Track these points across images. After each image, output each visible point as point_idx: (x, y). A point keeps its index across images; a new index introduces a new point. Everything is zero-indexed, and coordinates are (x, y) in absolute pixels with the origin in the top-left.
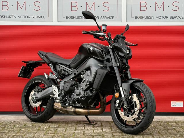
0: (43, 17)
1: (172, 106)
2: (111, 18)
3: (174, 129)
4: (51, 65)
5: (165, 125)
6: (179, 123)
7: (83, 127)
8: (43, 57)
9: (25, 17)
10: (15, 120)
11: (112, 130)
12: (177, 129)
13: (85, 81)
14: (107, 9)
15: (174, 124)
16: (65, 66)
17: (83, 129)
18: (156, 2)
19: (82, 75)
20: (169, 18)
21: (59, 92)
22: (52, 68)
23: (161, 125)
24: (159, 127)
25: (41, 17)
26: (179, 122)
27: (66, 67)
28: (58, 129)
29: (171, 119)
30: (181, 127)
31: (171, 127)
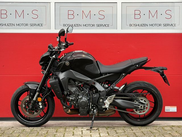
0: (40, 25)
1: (166, 111)
2: (107, 25)
3: (170, 133)
5: (160, 130)
6: (173, 128)
7: (81, 132)
9: (23, 24)
10: (13, 126)
11: (109, 135)
12: (172, 134)
14: (102, 17)
15: (169, 128)
17: (81, 134)
18: (149, 11)
20: (162, 25)
23: (156, 130)
24: (155, 131)
25: (39, 25)
26: (173, 126)
28: (56, 134)
29: (165, 123)
30: (176, 132)
31: (166, 132)
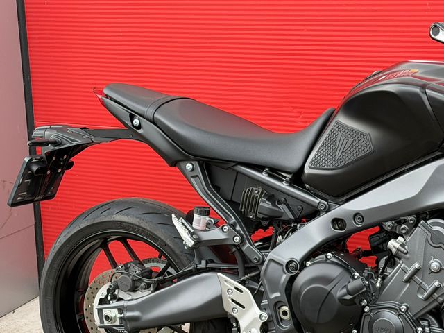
4: (193, 170)
8: (136, 122)
13: (421, 273)
16: (270, 175)
19: (396, 237)
21: (265, 314)
22: (199, 185)
27: (281, 181)
